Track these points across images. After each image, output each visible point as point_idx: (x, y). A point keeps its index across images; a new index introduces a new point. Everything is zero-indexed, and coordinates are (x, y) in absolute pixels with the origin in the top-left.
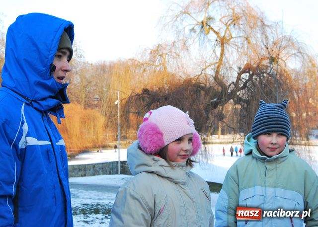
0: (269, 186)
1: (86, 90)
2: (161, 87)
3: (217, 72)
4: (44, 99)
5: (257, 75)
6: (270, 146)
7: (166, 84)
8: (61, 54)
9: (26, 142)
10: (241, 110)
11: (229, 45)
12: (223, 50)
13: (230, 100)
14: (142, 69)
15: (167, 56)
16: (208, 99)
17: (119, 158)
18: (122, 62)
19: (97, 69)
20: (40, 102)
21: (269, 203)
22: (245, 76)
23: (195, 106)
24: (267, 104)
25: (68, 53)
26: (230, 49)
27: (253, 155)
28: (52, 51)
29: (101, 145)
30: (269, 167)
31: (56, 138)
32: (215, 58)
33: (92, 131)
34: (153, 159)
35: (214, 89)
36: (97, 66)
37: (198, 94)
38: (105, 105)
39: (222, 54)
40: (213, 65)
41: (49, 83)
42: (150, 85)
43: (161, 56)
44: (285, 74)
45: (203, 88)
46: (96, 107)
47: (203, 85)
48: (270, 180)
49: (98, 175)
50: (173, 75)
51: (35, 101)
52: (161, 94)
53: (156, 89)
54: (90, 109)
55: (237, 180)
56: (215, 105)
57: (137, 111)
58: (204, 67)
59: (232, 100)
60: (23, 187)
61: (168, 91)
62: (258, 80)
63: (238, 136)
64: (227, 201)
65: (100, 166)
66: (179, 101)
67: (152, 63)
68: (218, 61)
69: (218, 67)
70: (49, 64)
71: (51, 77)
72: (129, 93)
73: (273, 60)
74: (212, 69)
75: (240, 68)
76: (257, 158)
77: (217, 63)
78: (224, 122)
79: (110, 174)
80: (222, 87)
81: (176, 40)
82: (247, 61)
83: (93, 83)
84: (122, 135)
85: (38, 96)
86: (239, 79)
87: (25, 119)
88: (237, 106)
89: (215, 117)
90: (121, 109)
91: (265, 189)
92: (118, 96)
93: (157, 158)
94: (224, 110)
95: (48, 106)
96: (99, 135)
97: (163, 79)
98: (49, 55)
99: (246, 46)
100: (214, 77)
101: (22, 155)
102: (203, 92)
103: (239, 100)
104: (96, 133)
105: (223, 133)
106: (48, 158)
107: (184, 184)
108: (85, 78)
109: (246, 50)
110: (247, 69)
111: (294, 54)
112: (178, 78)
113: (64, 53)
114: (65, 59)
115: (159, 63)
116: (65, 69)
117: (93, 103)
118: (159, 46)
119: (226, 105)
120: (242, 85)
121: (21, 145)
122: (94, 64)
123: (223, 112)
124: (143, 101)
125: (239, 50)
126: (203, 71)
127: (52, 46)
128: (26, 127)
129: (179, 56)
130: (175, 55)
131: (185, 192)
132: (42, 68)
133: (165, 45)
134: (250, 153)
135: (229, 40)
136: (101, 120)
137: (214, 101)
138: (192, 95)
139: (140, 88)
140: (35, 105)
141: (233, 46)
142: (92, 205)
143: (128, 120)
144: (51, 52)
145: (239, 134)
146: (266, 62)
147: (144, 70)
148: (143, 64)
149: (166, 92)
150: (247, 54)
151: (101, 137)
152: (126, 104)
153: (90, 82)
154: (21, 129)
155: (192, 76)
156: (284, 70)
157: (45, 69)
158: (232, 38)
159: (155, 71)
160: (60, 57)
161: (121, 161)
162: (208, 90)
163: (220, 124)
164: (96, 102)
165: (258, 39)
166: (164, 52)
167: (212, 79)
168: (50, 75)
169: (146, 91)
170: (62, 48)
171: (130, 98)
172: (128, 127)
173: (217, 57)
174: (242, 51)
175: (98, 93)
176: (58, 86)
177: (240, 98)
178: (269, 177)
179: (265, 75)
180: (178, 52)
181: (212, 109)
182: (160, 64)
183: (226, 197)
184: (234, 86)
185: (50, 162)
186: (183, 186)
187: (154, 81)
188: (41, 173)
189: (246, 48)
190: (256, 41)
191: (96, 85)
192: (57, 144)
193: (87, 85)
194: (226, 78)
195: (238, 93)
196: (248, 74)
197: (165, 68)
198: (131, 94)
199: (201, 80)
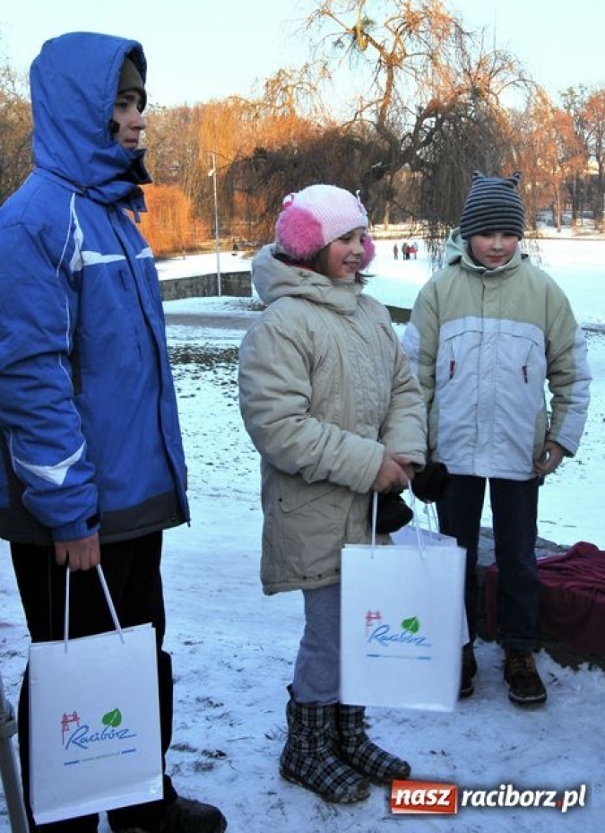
0: (489, 316)
1: (157, 153)
2: (286, 143)
3: (382, 116)
4: (107, 182)
5: (450, 119)
6: (492, 253)
7: (294, 138)
8: (124, 100)
9: (82, 260)
10: (423, 182)
11: (401, 68)
12: (391, 78)
13: (404, 163)
14: (253, 115)
15: (295, 89)
16: (366, 163)
17: (218, 267)
18: (216, 103)
19: (174, 115)
20: (102, 189)
21: (489, 345)
22: (429, 122)
23: (344, 177)
24: (485, 180)
25: (138, 97)
26: (402, 76)
27: (463, 265)
28: (108, 97)
29: (186, 246)
30: (488, 284)
31: (134, 246)
32: (378, 91)
33: (170, 224)
34: (301, 274)
35: (376, 145)
36: (173, 110)
37: (350, 157)
38: (191, 177)
39: (390, 84)
40: (375, 105)
41: (111, 153)
42: (266, 141)
43: (285, 89)
44: (497, 117)
45: (358, 145)
46: (176, 181)
47: (358, 139)
48: (490, 307)
49: (184, 297)
50: (305, 123)
51: (93, 188)
52: (287, 157)
53: (276, 148)
54: (164, 185)
55: (434, 305)
56: (379, 174)
57: (247, 188)
58: (359, 109)
59: (407, 165)
60: (84, 336)
61: (299, 153)
62: (452, 128)
63: (418, 226)
64: (418, 342)
65: (188, 282)
66: (318, 168)
67: (269, 103)
68: (382, 97)
69: (384, 107)
70: (107, 121)
71: (113, 143)
72: (231, 158)
73: (477, 93)
74: (373, 111)
75: (420, 109)
76: (469, 271)
77: (381, 100)
78: (395, 203)
79: (204, 295)
80: (390, 141)
81: (310, 62)
82: (433, 96)
83: (169, 140)
84: (222, 228)
85: (97, 178)
86: (418, 126)
87: (76, 222)
88: (416, 174)
89: (379, 194)
90: (219, 184)
91: (483, 322)
92: (212, 162)
93: (306, 271)
94: (394, 182)
95: (115, 194)
96: (183, 230)
97: (290, 130)
98: (104, 106)
99: (430, 70)
100: (375, 125)
101: (78, 282)
102: (357, 153)
103: (419, 165)
104: (177, 227)
105: (392, 221)
106: (123, 283)
107: (351, 314)
108: (154, 131)
109: (430, 77)
110: (433, 109)
111: (513, 83)
112: (316, 127)
113: (131, 98)
114: (134, 108)
115: (281, 104)
116: (135, 125)
117: (169, 175)
118: (281, 72)
119: (397, 174)
120: (424, 138)
121: (74, 266)
122: (168, 107)
123: (393, 186)
124: (257, 170)
125: (419, 76)
126: (358, 116)
127: (108, 89)
128: (79, 235)
129: (315, 89)
130: (308, 88)
131: (353, 328)
132: (97, 130)
133: (291, 71)
134: (457, 261)
135: (401, 59)
136: (185, 203)
137: (377, 167)
138: (339, 158)
139: (250, 147)
140: (93, 194)
141: (408, 70)
142: (178, 349)
143: (232, 204)
144: (108, 100)
145: (421, 223)
146: (465, 97)
147: (257, 116)
148: (254, 106)
149: (296, 152)
150: (432, 84)
151: (186, 233)
152: (226, 176)
153: (164, 139)
154: (72, 238)
155: (339, 124)
156: (496, 111)
157: (100, 130)
158: (406, 55)
159: (275, 118)
160: (124, 106)
161: (222, 274)
162: (366, 149)
163: (388, 205)
164: (174, 174)
165: (451, 58)
166: (290, 82)
167: (372, 128)
168: (112, 139)
169: (260, 152)
170: (126, 90)
171: (235, 164)
172: (232, 215)
173: (381, 90)
174: (423, 78)
175: (177, 157)
176: (128, 156)
177: (422, 161)
178: (490, 301)
179: (463, 119)
180: (313, 83)
181: (374, 181)
182: (284, 104)
183: (417, 335)
184: (410, 140)
185: (126, 290)
186: (350, 318)
187: (274, 134)
188: (110, 310)
189: (430, 74)
190: (448, 60)
191: (173, 144)
192: (138, 257)
193: (158, 144)
194: (396, 127)
195: (418, 153)
196: (434, 119)
197: (292, 111)
198: (236, 159)
199: (355, 130)
